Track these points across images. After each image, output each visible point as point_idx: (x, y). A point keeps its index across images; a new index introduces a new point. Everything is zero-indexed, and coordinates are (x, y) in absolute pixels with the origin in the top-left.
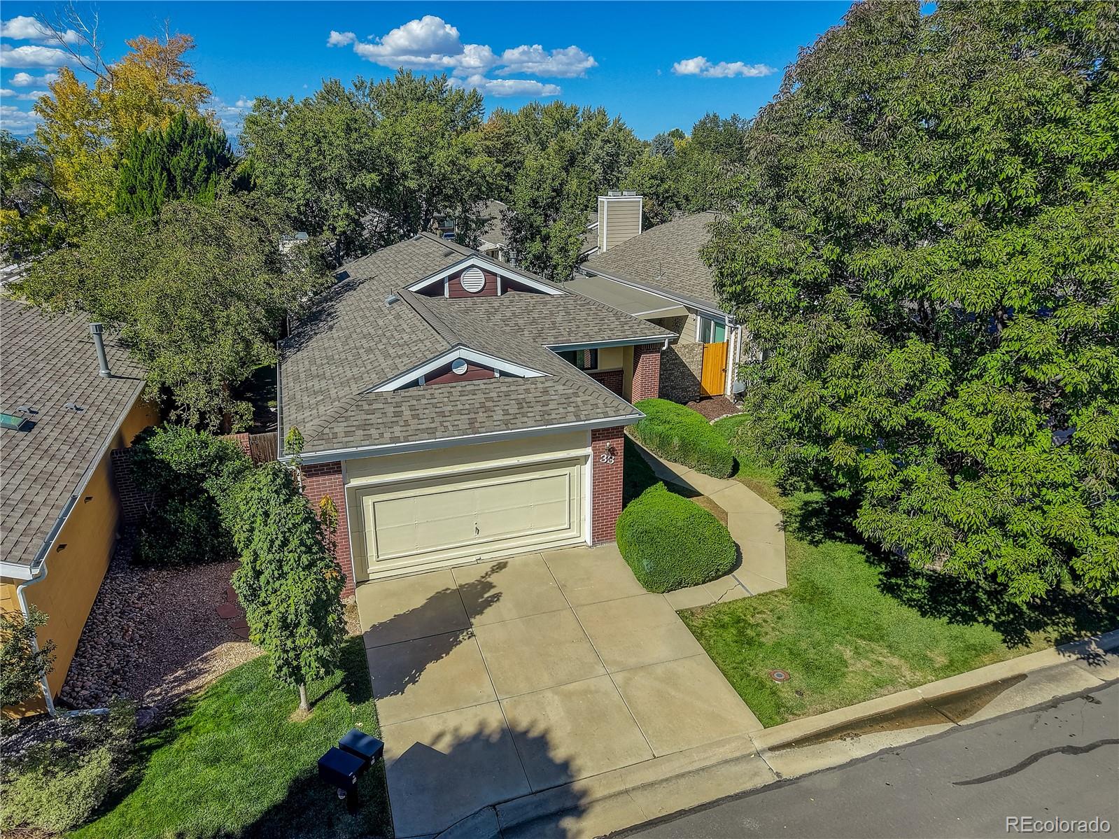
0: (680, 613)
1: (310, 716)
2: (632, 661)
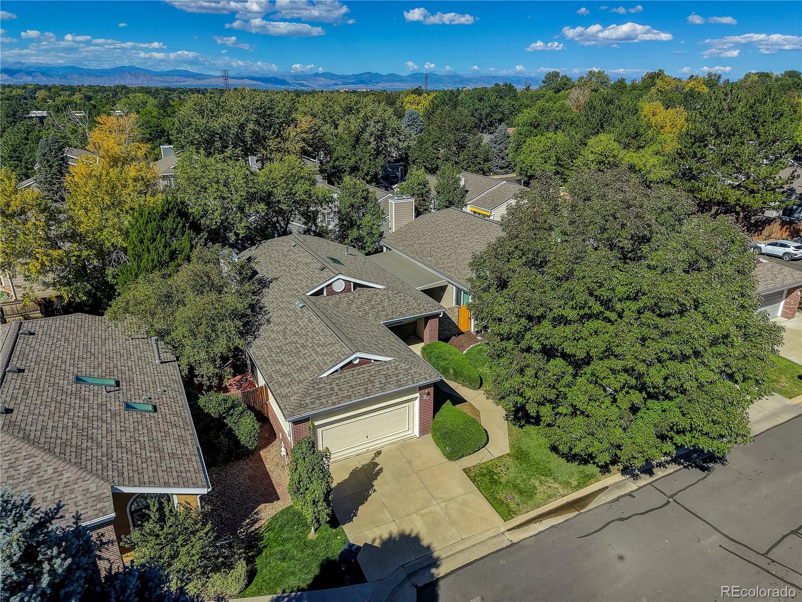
0: (464, 470)
1: (316, 536)
2: (447, 496)
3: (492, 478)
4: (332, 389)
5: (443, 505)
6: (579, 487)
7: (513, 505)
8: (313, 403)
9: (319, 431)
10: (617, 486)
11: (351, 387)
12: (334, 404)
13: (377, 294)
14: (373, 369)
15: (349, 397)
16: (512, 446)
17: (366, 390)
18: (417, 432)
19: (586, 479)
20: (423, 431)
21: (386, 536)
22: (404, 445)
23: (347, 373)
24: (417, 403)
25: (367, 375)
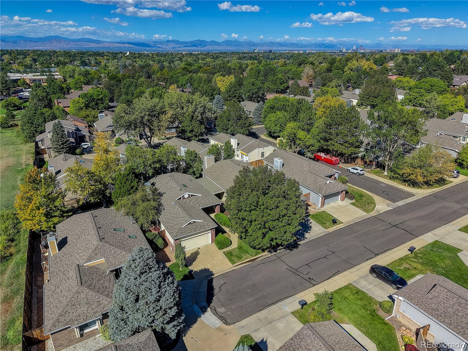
0: (223, 252)
1: (182, 269)
2: (218, 259)
3: (231, 254)
4: (185, 230)
5: (216, 261)
6: (255, 256)
7: (235, 261)
8: (180, 234)
9: (182, 242)
10: (265, 255)
11: (191, 230)
12: (186, 235)
13: (199, 198)
14: (197, 224)
15: (190, 233)
16: (238, 245)
17: (195, 230)
18: (210, 242)
19: (257, 254)
20: (212, 242)
21: (200, 269)
22: (207, 246)
23: (189, 226)
24: (210, 233)
25: (195, 226)
